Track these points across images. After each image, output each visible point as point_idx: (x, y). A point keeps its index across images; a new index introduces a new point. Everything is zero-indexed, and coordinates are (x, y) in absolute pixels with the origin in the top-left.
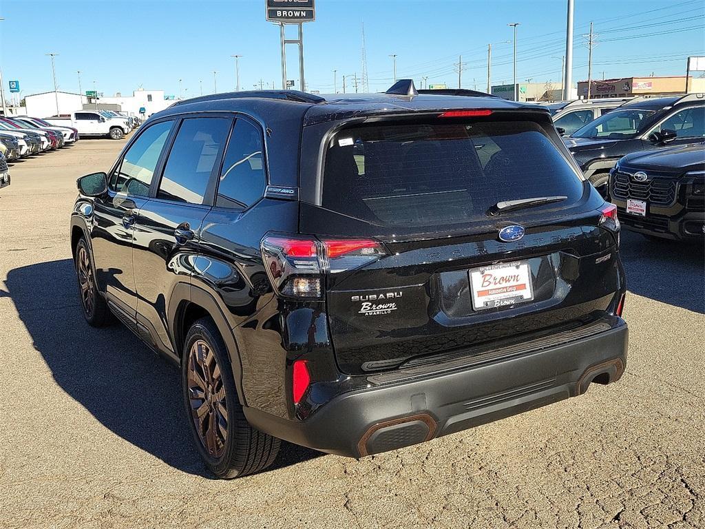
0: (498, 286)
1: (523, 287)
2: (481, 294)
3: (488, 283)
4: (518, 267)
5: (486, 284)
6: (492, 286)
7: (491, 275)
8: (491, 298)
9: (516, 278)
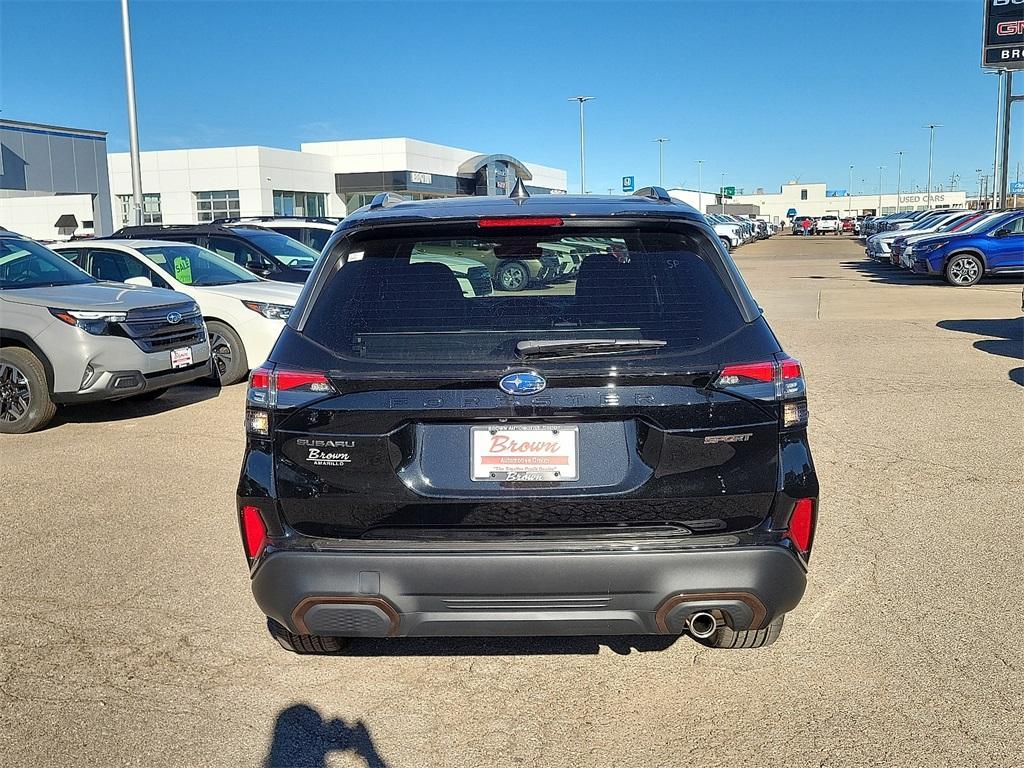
0: (518, 454)
1: (564, 460)
2: (486, 460)
3: (501, 448)
4: (555, 432)
5: (496, 448)
6: (507, 453)
7: (508, 438)
8: (503, 467)
9: (551, 447)
